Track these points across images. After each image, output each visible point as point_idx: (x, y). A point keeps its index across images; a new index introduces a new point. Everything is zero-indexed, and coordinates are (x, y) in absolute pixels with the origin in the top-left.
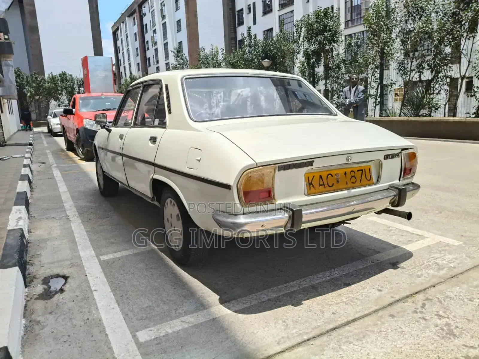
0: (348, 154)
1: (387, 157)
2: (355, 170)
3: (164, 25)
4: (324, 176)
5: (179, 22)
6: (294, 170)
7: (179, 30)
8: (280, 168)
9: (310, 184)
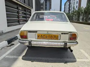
0: (48, 31)
1: (62, 34)
2: (53, 35)
3: (74, 2)
4: (43, 35)
5: (77, 2)
6: (32, 33)
7: (77, 3)
8: (29, 32)
9: (38, 36)
